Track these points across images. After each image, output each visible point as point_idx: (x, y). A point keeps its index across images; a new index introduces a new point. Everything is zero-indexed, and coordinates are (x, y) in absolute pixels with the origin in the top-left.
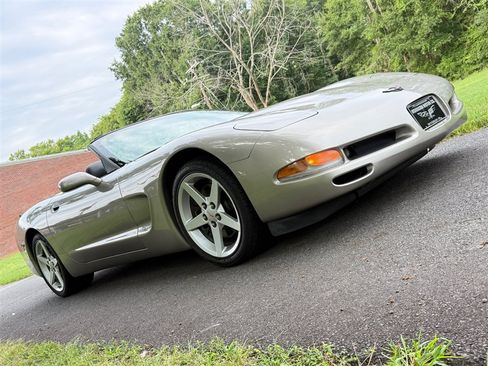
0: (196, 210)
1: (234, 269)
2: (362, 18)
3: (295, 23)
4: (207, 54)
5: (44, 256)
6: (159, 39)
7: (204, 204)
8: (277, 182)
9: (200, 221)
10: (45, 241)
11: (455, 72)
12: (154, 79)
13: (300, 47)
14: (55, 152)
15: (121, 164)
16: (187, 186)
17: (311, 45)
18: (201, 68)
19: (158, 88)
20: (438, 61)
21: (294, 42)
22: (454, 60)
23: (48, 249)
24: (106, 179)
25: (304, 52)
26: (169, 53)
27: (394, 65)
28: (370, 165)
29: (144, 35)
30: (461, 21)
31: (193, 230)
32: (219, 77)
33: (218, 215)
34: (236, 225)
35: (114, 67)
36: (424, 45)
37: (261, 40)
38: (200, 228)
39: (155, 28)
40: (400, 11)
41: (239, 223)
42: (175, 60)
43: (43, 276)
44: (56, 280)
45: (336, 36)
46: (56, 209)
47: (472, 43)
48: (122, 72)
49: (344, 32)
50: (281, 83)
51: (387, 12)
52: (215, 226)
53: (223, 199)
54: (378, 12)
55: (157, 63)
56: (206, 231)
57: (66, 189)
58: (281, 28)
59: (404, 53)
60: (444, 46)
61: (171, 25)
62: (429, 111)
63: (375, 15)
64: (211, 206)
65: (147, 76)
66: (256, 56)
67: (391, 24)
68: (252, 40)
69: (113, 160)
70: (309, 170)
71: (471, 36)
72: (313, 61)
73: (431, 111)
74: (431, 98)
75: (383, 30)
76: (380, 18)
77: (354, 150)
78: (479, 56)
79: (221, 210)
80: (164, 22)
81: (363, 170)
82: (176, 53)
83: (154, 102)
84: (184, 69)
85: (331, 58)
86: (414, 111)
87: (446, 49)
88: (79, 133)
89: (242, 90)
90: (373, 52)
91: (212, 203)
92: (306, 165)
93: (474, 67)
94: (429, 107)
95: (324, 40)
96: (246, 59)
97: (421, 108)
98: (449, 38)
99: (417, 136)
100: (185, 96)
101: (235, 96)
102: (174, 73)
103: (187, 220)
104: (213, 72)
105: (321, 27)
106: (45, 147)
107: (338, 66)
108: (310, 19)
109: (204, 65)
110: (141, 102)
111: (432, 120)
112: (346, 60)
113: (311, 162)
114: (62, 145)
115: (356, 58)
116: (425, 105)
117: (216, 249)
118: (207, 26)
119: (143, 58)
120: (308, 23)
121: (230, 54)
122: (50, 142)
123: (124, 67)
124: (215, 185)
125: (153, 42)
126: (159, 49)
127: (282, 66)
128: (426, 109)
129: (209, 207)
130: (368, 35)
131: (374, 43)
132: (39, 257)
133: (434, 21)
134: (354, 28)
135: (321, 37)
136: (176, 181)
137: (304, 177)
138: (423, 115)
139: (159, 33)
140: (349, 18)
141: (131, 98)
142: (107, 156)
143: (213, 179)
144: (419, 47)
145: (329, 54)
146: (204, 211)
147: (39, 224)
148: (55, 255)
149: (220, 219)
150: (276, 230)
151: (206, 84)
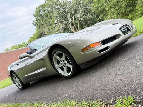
0: (59, 62)
1: (71, 79)
2: (105, 4)
3: (85, 6)
4: (60, 17)
5: (15, 78)
6: (46, 13)
7: (61, 60)
8: (82, 53)
9: (60, 65)
10: (15, 74)
11: (133, 18)
12: (45, 25)
13: (87, 13)
14: (17, 48)
15: (36, 50)
16: (56, 55)
17: (90, 13)
18: (58, 21)
19: (46, 28)
20: (128, 15)
21: (85, 12)
22: (133, 15)
23: (17, 76)
24: (32, 55)
25: (88, 15)
26: (49, 18)
27: (115, 17)
28: (109, 46)
29: (41, 13)
30: (134, 3)
31: (58, 68)
32: (64, 24)
33: (65, 63)
34: (70, 66)
35: (33, 23)
36: (124, 11)
37: (75, 12)
38: (60, 68)
39: (44, 10)
40: (116, 1)
41: (71, 66)
42: (51, 19)
43: (15, 84)
44: (19, 85)
45: (98, 10)
46: (18, 64)
47: (138, 9)
48: (36, 24)
49: (100, 8)
50: (82, 24)
51: (112, 1)
52: (64, 67)
53: (66, 59)
54: (109, 2)
55: (46, 21)
56: (62, 68)
57: (21, 59)
58: (81, 8)
59: (118, 13)
60: (129, 11)
61: (49, 9)
62: (125, 30)
63: (109, 3)
64: (63, 61)
65: (43, 24)
66: (74, 17)
67: (113, 5)
68: (73, 12)
69: (34, 49)
70: (91, 49)
71: (137, 7)
72: (91, 17)
73: (126, 29)
74: (126, 26)
75: (111, 7)
76: (110, 3)
77: (104, 42)
78: (140, 13)
79: (66, 62)
80: (47, 8)
81: (107, 48)
82: (51, 17)
83: (45, 32)
84: (54, 22)
85: (96, 16)
86: (121, 30)
87: (130, 12)
88: (24, 42)
89: (71, 27)
90: (109, 13)
91: (63, 60)
92: (90, 47)
93: (139, 16)
94: (126, 28)
95: (94, 11)
96: (71, 18)
97: (123, 29)
98: (131, 8)
99: (123, 37)
100: (54, 30)
101: (69, 29)
102: (51, 23)
103: (56, 66)
104: (62, 22)
105: (93, 7)
106: (14, 47)
107: (99, 18)
108: (90, 5)
109: (59, 20)
110: (42, 32)
111: (127, 32)
112: (101, 16)
113: (91, 46)
114: (19, 46)
115: (104, 16)
116: (124, 28)
117: (65, 74)
118: (60, 9)
119: (41, 19)
120: (89, 6)
121: (67, 17)
122: (16, 45)
123: (36, 22)
124: (64, 55)
125: (44, 14)
126: (46, 17)
127: (82, 19)
128: (125, 29)
129: (62, 61)
130: (107, 9)
131: (109, 11)
132: (14, 79)
133: (126, 3)
134: (103, 7)
135: (93, 10)
136: (52, 54)
137: (90, 51)
138: (124, 31)
139: (46, 12)
140: (101, 4)
141: (38, 31)
142: (32, 48)
143: (63, 53)
144: (122, 11)
145: (96, 15)
146: (61, 63)
147: (14, 69)
148: (19, 78)
149: (66, 65)
150: (82, 67)
151: (60, 26)
